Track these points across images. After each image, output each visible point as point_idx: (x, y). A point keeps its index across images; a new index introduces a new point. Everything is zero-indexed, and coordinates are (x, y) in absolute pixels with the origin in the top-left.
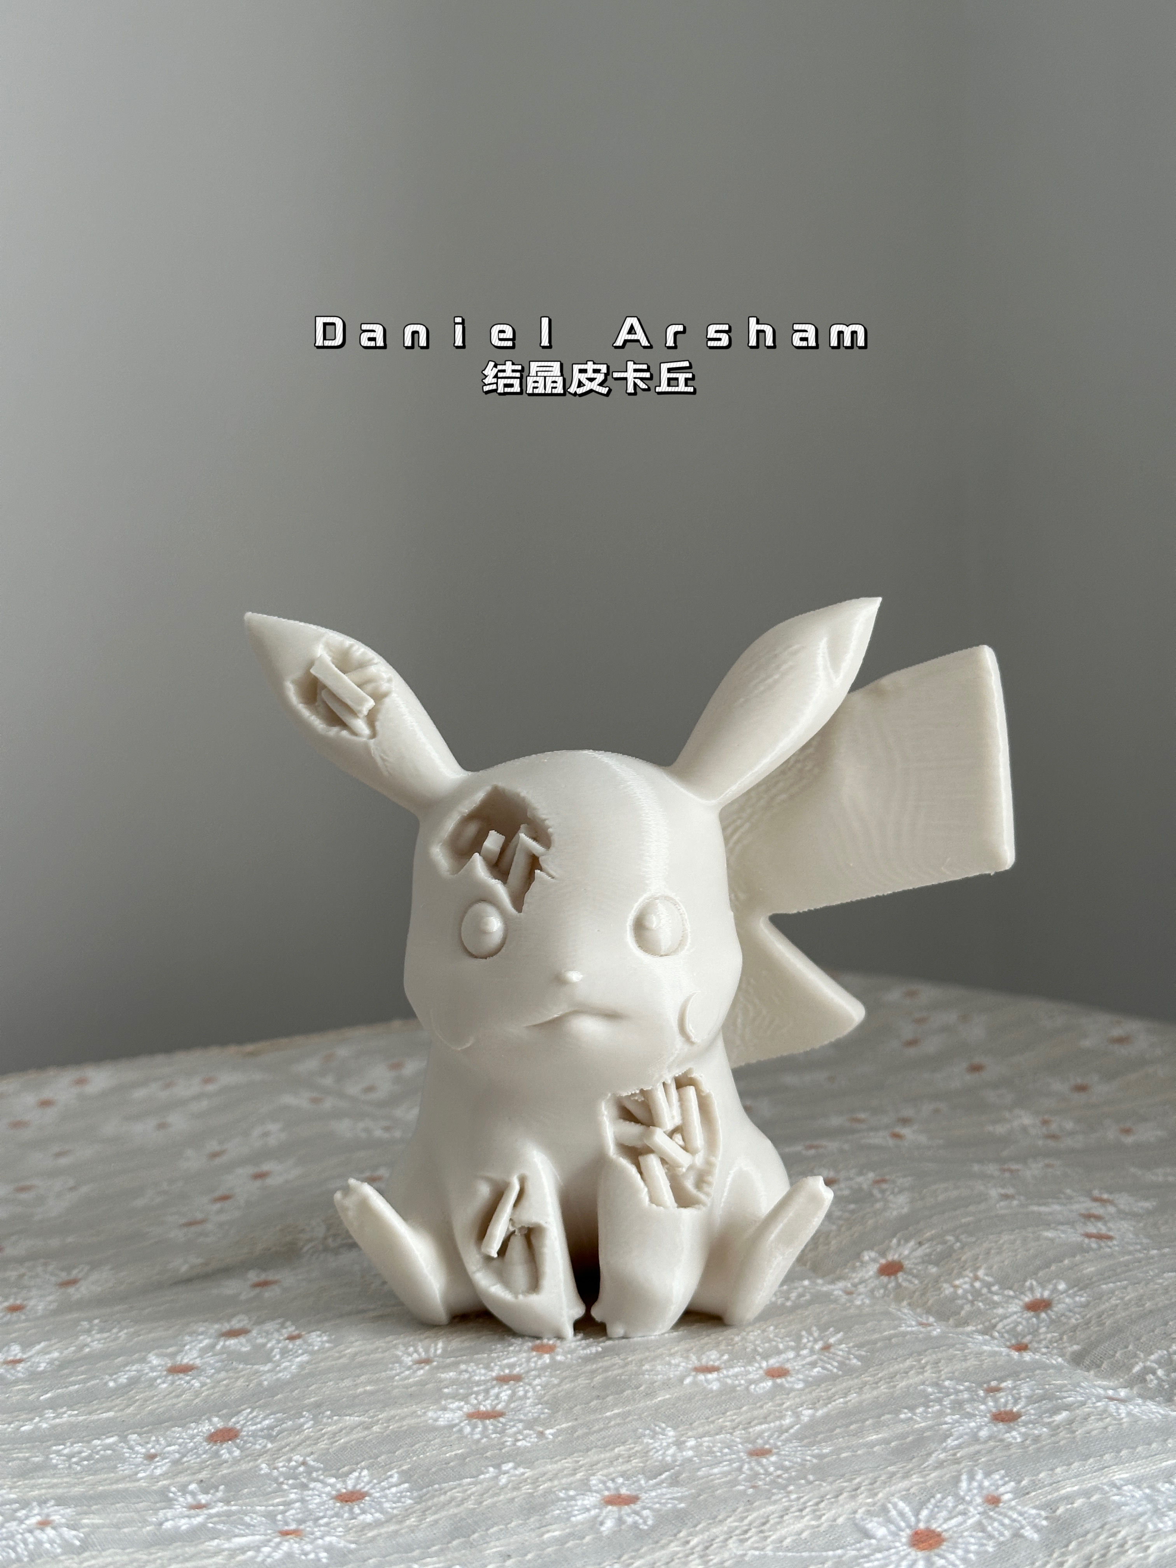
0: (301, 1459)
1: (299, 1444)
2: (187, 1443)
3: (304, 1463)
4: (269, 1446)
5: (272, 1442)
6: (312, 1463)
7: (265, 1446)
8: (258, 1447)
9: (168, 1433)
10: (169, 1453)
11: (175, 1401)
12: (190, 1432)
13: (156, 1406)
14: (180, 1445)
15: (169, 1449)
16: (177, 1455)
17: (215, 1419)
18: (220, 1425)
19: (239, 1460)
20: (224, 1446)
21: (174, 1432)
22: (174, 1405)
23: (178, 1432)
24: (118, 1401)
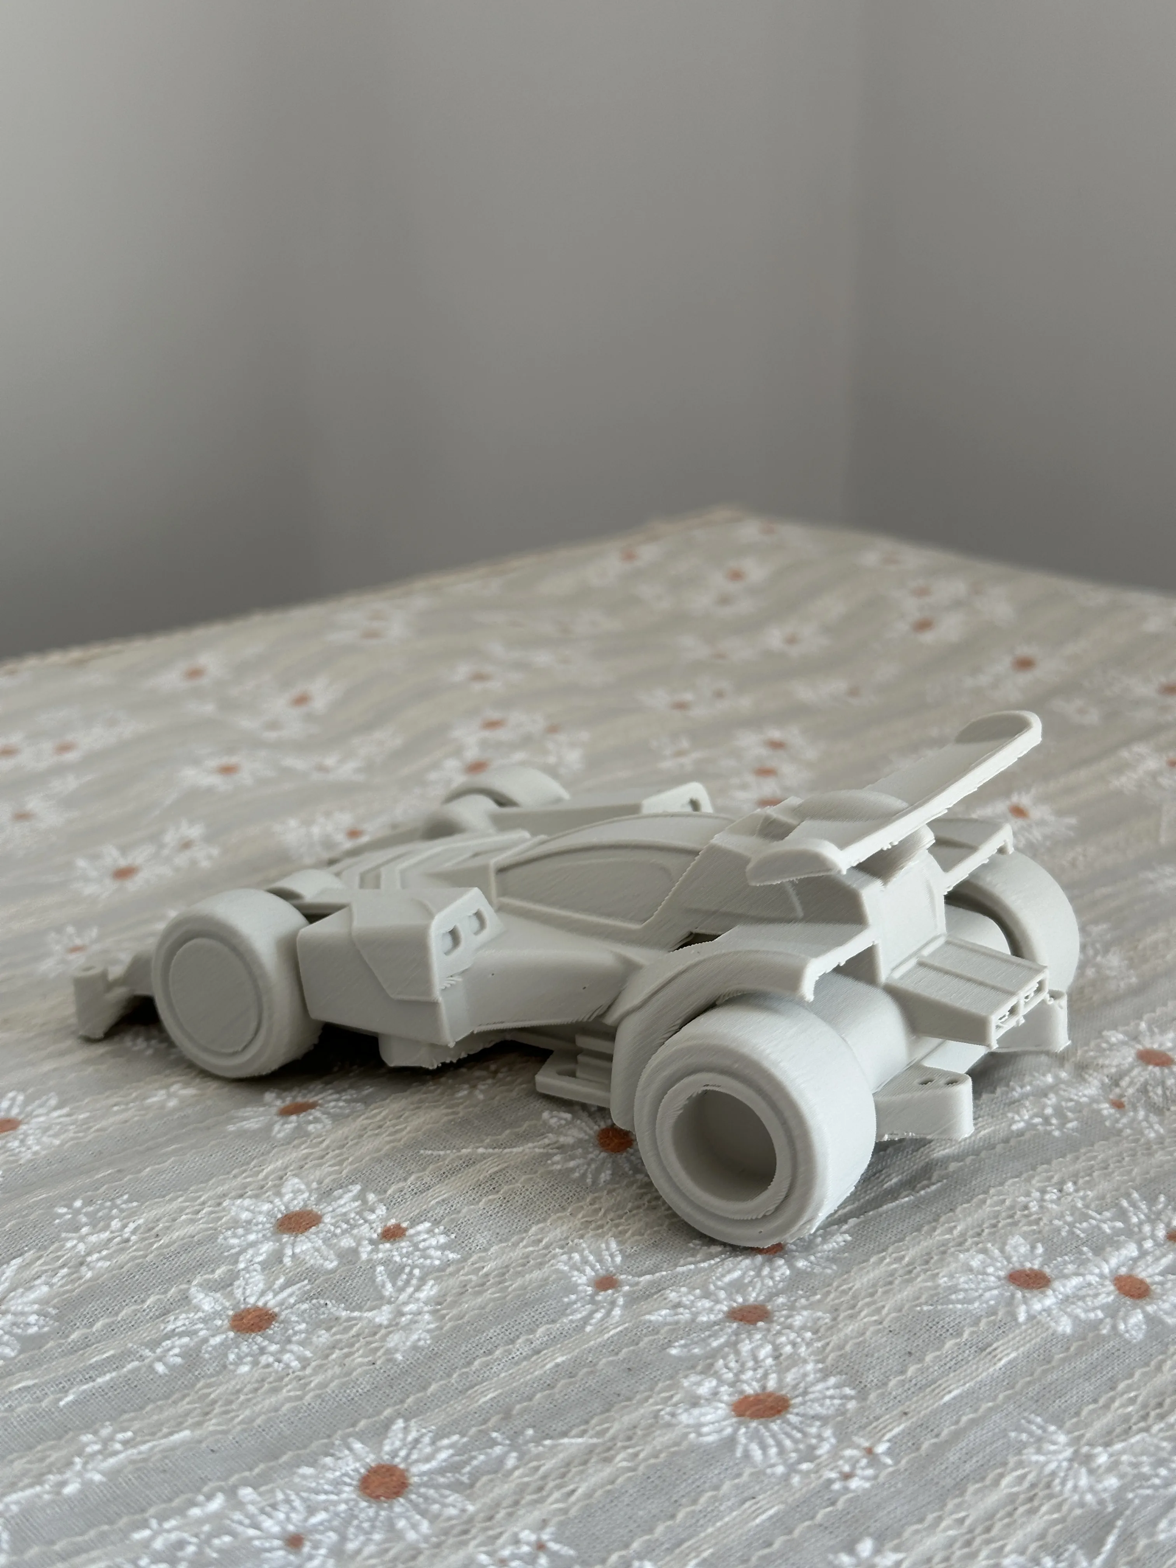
0: (533, 1538)
1: (516, 1503)
2: (335, 1503)
3: (540, 1546)
4: (471, 1508)
5: (470, 1498)
6: (554, 1546)
7: (463, 1511)
8: (453, 1511)
9: (297, 1480)
10: (314, 1529)
11: (273, 1400)
12: (330, 1475)
13: (247, 1412)
14: (326, 1510)
15: (314, 1520)
16: (333, 1536)
17: (358, 1446)
18: (371, 1459)
19: (438, 1545)
20: (398, 1509)
21: (304, 1477)
22: (276, 1410)
23: (311, 1476)
24: (184, 1406)
